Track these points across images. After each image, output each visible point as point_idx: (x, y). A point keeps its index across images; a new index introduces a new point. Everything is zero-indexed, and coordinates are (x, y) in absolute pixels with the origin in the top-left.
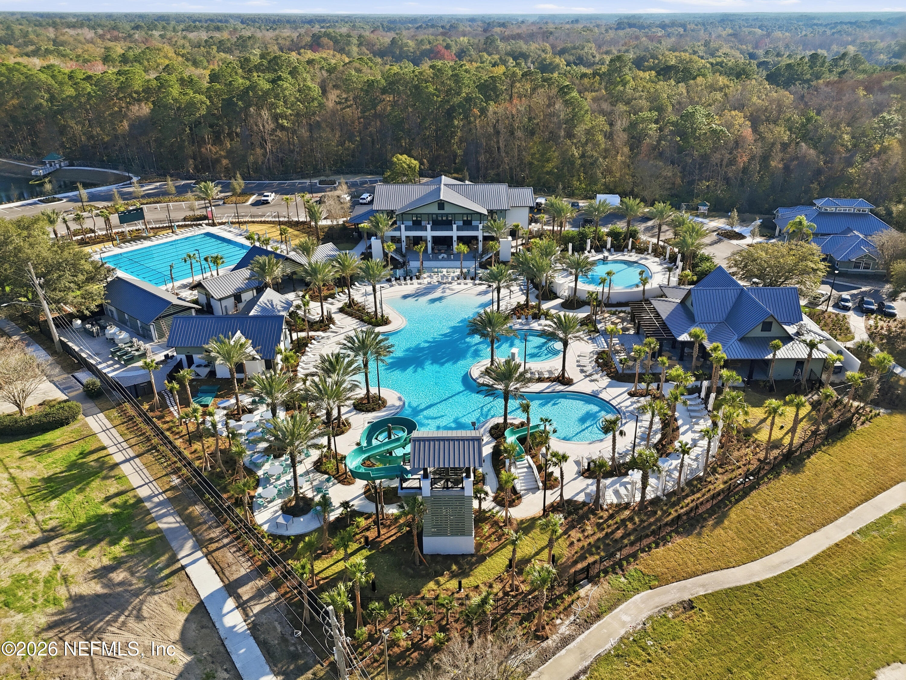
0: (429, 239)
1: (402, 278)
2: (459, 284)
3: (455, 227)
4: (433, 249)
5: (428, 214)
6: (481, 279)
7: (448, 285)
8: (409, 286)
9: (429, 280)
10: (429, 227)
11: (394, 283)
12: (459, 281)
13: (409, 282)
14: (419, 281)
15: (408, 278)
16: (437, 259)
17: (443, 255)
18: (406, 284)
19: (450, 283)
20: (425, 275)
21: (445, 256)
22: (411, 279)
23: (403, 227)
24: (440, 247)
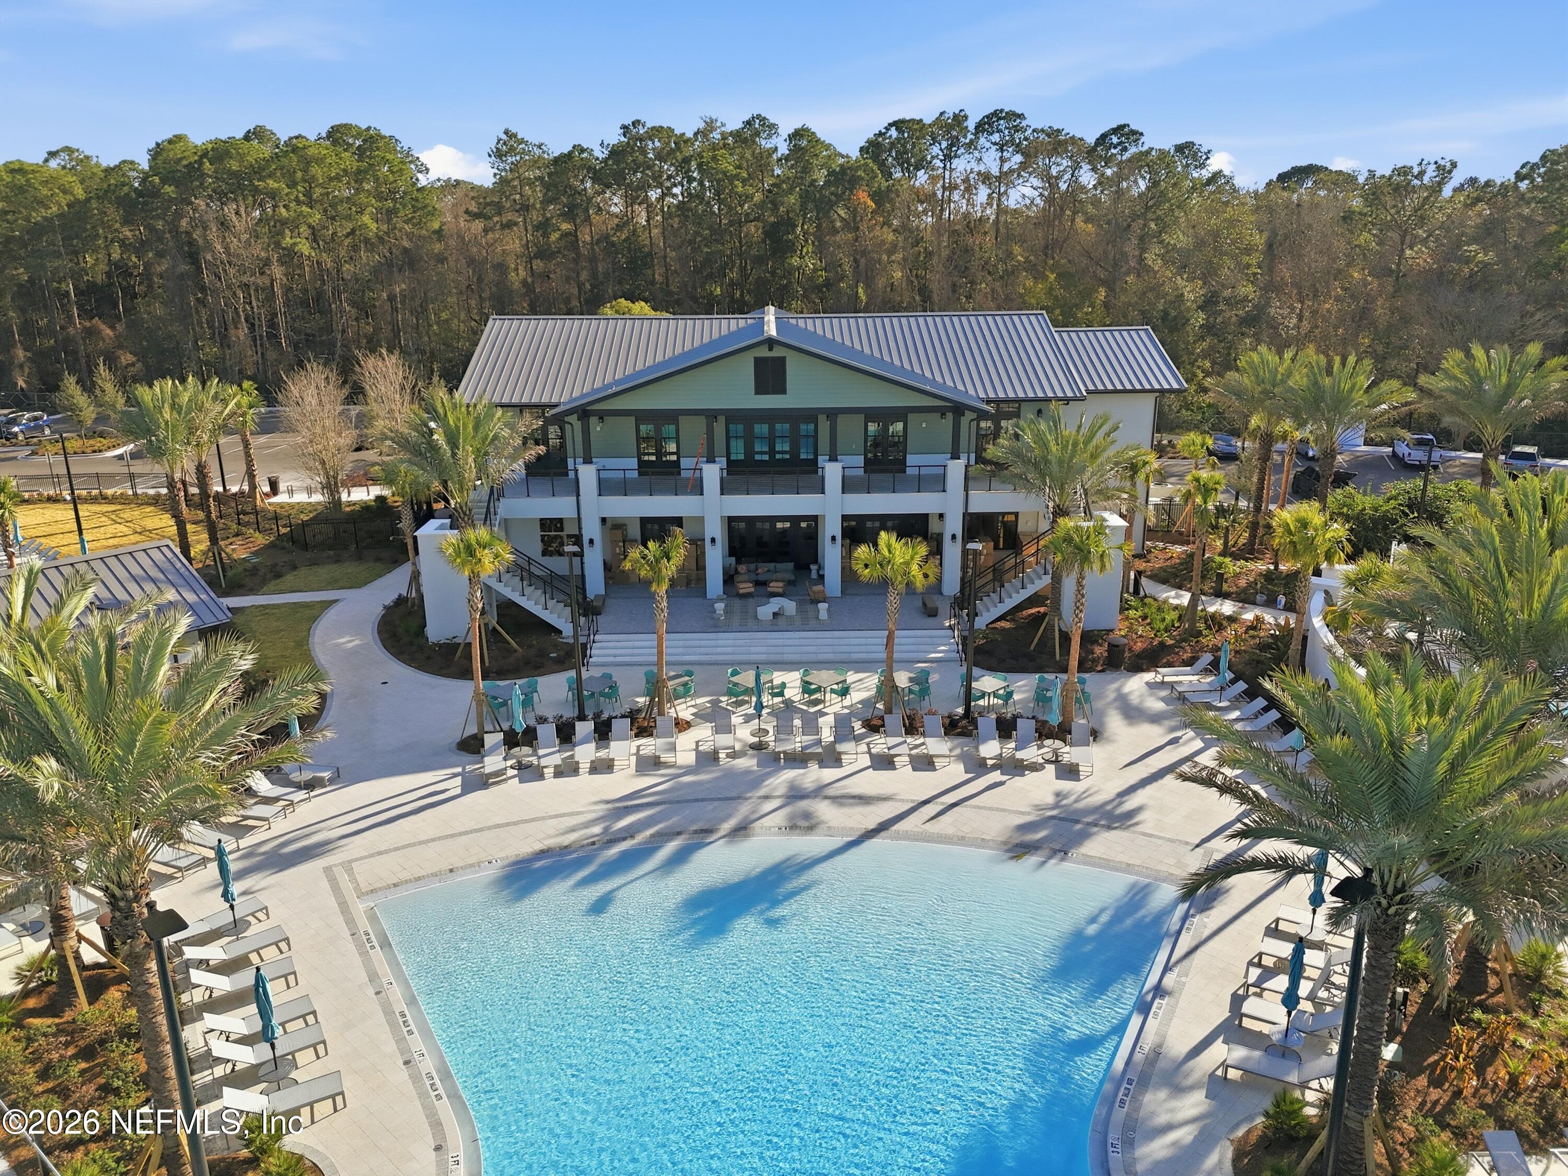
0: (714, 529)
1: (547, 732)
2: (884, 762)
3: (832, 472)
4: (729, 579)
5: (712, 415)
6: (1005, 728)
7: (813, 775)
8: (585, 779)
9: (703, 733)
10: (712, 473)
11: (493, 762)
12: (880, 744)
13: (586, 753)
14: (649, 746)
15: (584, 728)
16: (749, 623)
17: (775, 604)
18: (568, 770)
19: (831, 758)
20: (684, 710)
21: (790, 606)
22: (603, 732)
23: (587, 475)
24: (763, 569)
